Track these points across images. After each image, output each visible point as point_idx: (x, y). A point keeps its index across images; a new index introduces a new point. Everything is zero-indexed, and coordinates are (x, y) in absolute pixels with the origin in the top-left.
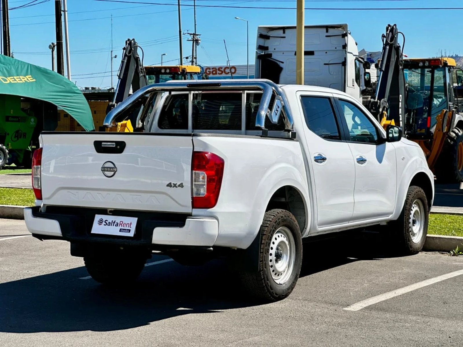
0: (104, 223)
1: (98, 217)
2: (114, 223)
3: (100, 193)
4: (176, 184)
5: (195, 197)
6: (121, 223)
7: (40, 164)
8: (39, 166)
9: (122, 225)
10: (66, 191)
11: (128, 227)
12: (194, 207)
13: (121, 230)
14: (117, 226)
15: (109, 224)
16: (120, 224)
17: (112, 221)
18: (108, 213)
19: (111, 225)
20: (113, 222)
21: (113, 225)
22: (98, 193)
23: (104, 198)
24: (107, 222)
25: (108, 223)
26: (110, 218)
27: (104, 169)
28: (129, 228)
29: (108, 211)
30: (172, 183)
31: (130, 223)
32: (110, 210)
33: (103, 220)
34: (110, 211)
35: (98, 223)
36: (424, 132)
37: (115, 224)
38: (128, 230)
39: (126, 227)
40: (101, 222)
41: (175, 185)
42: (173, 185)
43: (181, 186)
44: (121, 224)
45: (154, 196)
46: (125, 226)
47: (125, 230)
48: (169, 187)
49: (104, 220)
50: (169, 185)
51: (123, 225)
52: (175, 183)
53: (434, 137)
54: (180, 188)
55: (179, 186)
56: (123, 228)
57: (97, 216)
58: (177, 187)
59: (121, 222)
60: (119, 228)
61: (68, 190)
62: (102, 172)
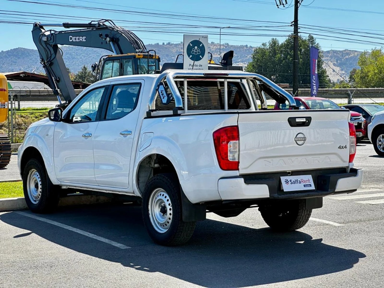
0: (290, 182)
2: (297, 181)
3: (289, 159)
5: (351, 154)
7: (239, 139)
8: (238, 141)
11: (308, 182)
12: (350, 162)
13: (304, 186)
14: (301, 183)
16: (302, 181)
17: (295, 180)
19: (296, 183)
20: (296, 180)
21: (298, 183)
22: (288, 159)
23: (293, 162)
24: (292, 181)
25: (293, 182)
26: (293, 178)
27: (297, 139)
28: (309, 184)
29: (287, 173)
31: (308, 180)
33: (287, 180)
34: (289, 173)
37: (298, 182)
38: (309, 185)
42: (341, 147)
43: (346, 147)
45: (328, 157)
46: (306, 182)
47: (307, 185)
48: (339, 149)
49: (289, 180)
50: (340, 147)
52: (343, 146)
54: (345, 148)
56: (305, 184)
57: (282, 178)
58: (343, 148)
60: (302, 184)
61: (264, 159)
62: (295, 142)
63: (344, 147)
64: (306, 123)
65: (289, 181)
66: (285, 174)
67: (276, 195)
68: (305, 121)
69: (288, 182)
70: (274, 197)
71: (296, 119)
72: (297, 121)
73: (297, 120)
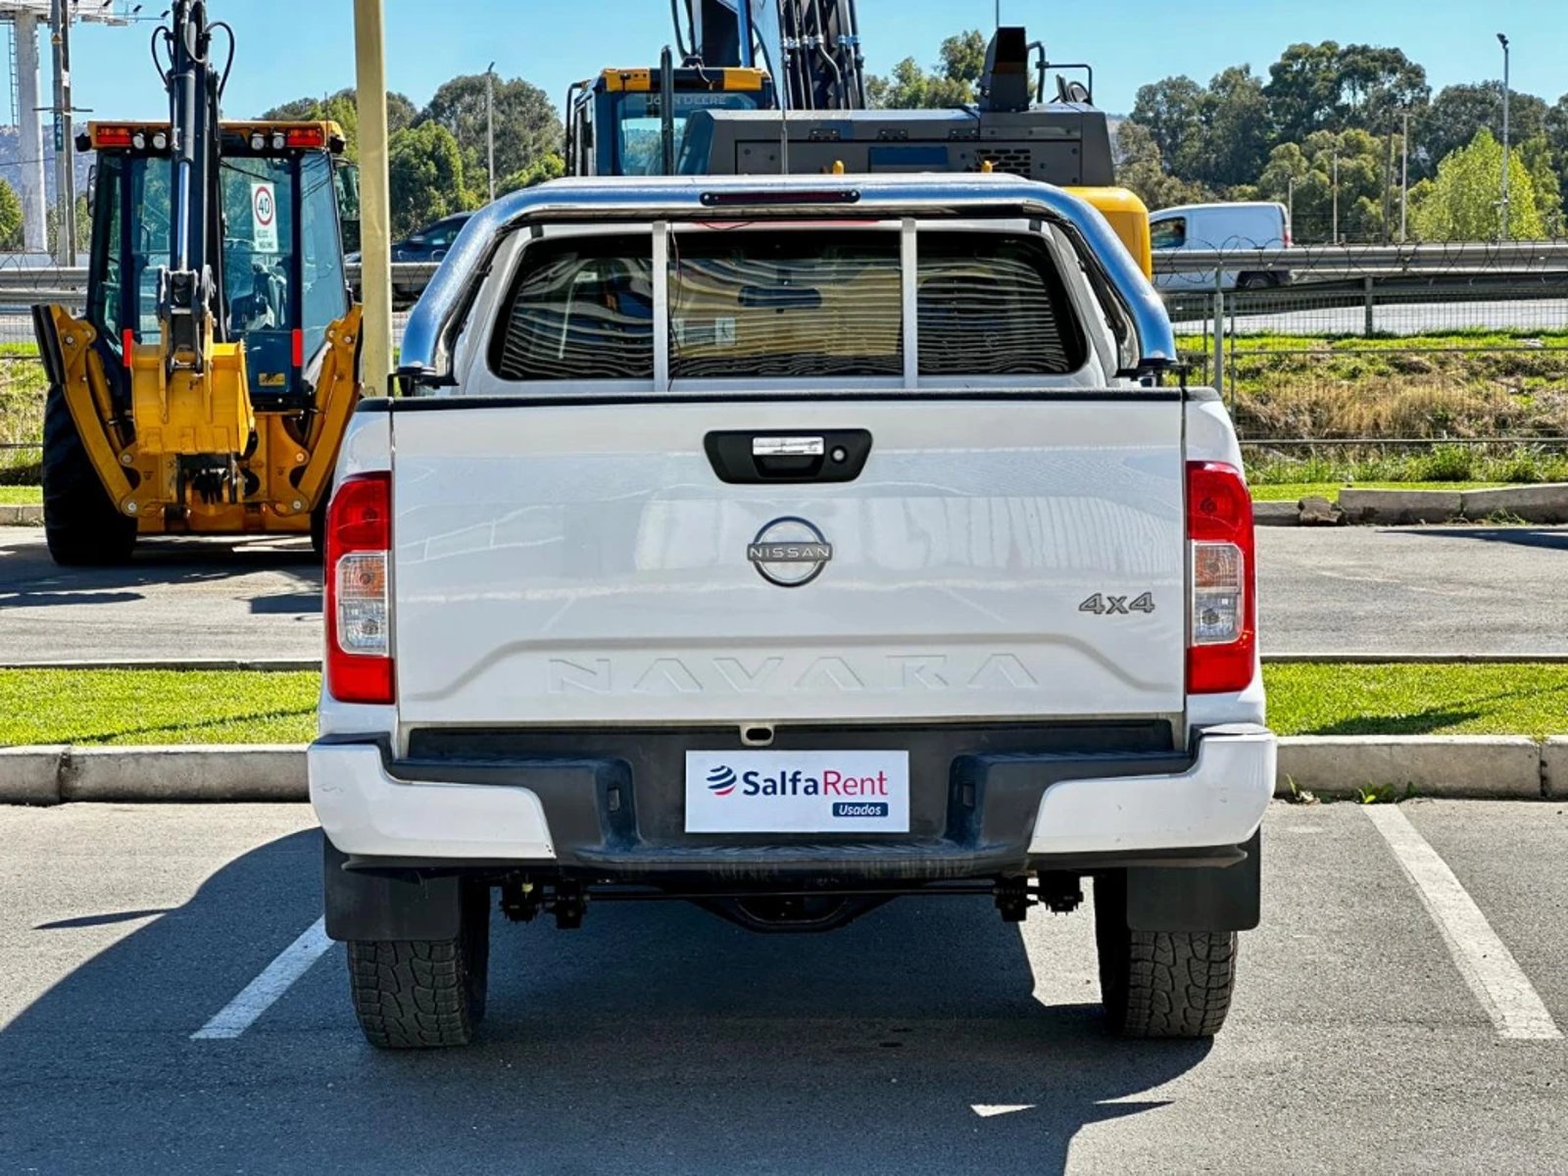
0: (741, 785)
1: (700, 765)
2: (794, 780)
4: (1124, 598)
5: (1200, 647)
6: (832, 778)
7: (388, 545)
8: (384, 553)
9: (840, 786)
10: (543, 658)
11: (873, 792)
12: (1191, 688)
13: (837, 809)
14: (816, 791)
15: (772, 787)
16: (826, 784)
17: (783, 774)
18: (745, 740)
19: (783, 792)
20: (789, 776)
21: (794, 792)
23: (752, 678)
24: (759, 781)
25: (762, 785)
26: (770, 763)
27: (760, 553)
28: (879, 799)
29: (744, 732)
30: (1104, 596)
31: (875, 777)
32: (754, 726)
34: (754, 734)
35: (712, 787)
36: (282, 383)
37: (800, 786)
38: (875, 805)
39: (862, 792)
40: (723, 781)
41: (1117, 605)
42: (1108, 605)
43: (1144, 604)
44: (834, 784)
46: (858, 789)
47: (861, 805)
48: (1090, 614)
49: (739, 773)
50: (1092, 605)
51: (845, 786)
52: (1118, 596)
53: (319, 402)
54: (1137, 613)
55: (1135, 605)
56: (844, 798)
57: (693, 758)
58: (1123, 611)
59: (826, 773)
60: (826, 800)
61: (556, 655)
62: (752, 564)
63: (1126, 604)
64: (827, 463)
65: (740, 778)
66: (722, 736)
67: (598, 850)
68: (819, 450)
69: (734, 779)
70: (579, 858)
71: (756, 441)
72: (757, 451)
73: (762, 447)
